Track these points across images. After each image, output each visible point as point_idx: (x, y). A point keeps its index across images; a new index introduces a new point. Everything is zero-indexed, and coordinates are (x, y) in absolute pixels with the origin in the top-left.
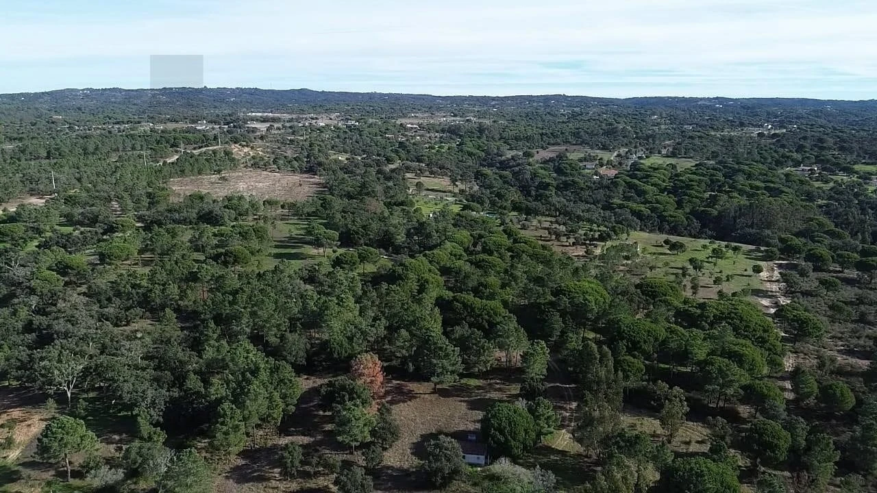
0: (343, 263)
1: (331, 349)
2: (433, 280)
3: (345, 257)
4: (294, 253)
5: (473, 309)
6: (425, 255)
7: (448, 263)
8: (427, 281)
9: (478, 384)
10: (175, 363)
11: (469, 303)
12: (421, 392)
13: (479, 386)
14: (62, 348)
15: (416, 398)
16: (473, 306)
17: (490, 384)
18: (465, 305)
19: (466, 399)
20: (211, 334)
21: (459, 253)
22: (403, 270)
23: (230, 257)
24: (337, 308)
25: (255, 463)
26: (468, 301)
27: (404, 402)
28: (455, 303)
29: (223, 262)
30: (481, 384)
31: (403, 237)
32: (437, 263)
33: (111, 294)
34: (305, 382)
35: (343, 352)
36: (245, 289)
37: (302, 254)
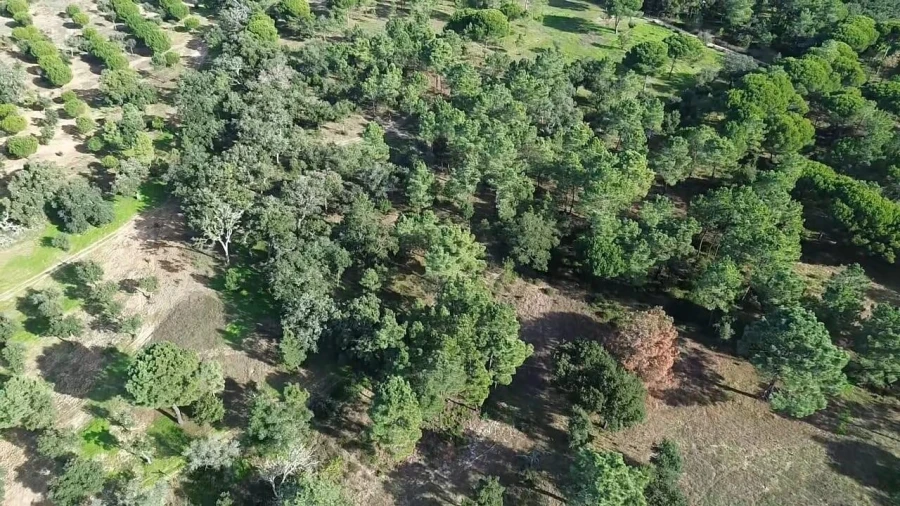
0: (641, 61)
1: (592, 261)
2: (796, 129)
3: (646, 52)
4: (574, 19)
5: (872, 224)
6: (787, 68)
7: (827, 87)
8: (783, 129)
9: (855, 399)
10: (357, 235)
11: (869, 210)
12: (738, 388)
13: (857, 405)
14: (241, 159)
15: (724, 398)
16: (878, 217)
17: (881, 407)
18: (859, 214)
19: (827, 435)
20: (419, 183)
21: (849, 67)
22: (743, 96)
23: (480, 26)
24: (615, 176)
25: (433, 467)
26: (869, 204)
27: (702, 403)
28: (839, 202)
29: (470, 32)
30: (861, 402)
31: (747, 13)
32: (806, 86)
33: (326, 65)
34: (542, 298)
35: (612, 269)
36: (484, 99)
37: (583, 21)
